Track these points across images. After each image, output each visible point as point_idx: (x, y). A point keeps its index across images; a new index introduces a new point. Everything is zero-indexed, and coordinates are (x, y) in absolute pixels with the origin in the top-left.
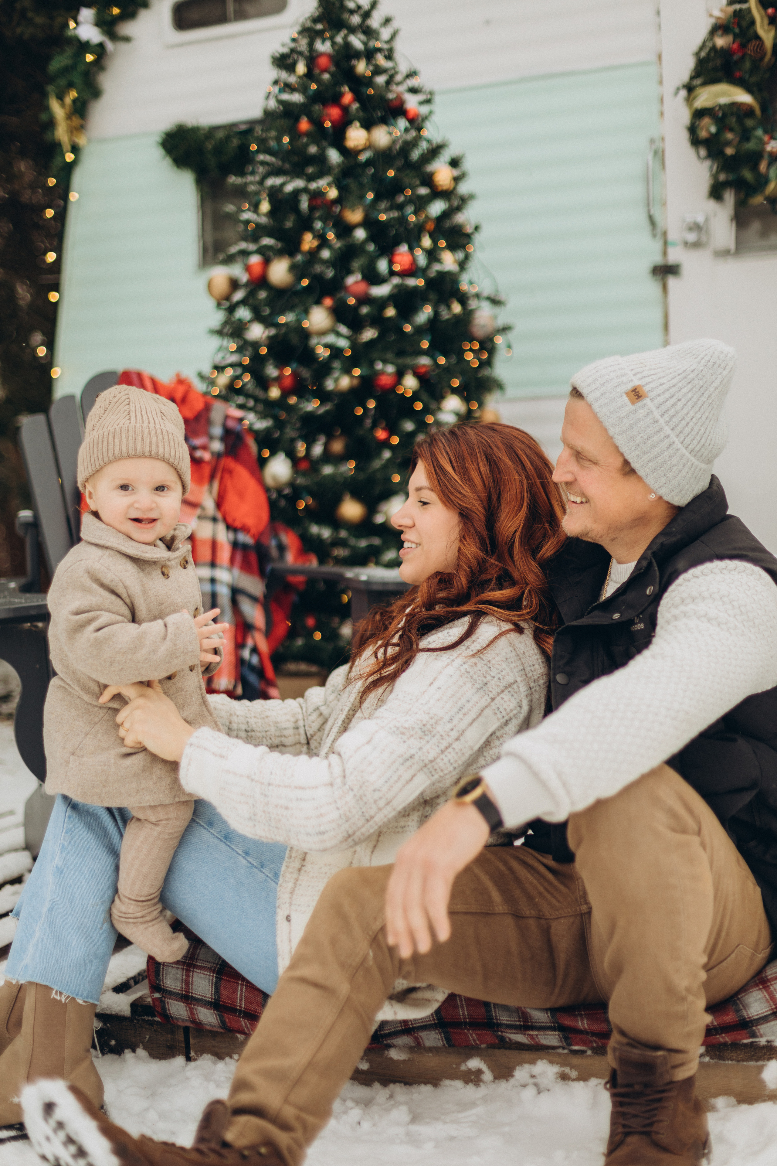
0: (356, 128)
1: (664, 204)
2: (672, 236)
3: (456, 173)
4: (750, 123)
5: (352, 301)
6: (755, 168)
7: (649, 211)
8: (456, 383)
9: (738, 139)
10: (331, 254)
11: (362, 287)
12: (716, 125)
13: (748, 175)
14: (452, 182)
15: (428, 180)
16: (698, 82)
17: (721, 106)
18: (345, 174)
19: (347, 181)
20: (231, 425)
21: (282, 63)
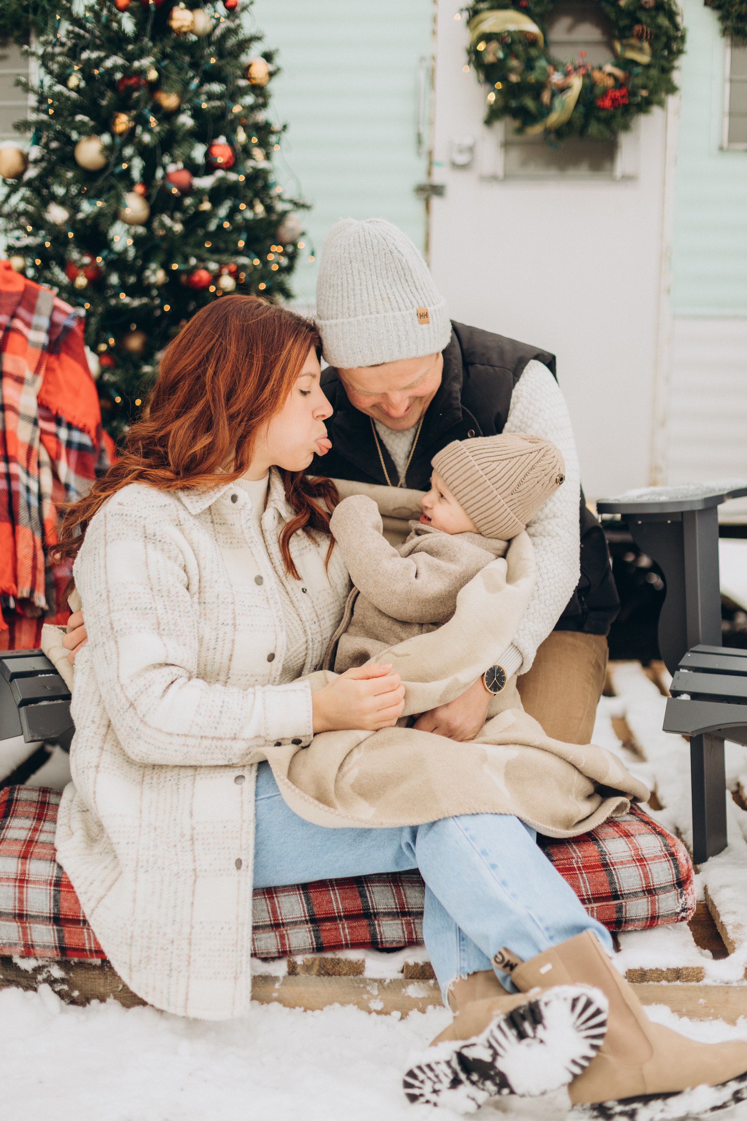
0: (182, 9)
1: (431, 123)
2: (439, 156)
3: (271, 68)
4: (534, 52)
5: (175, 191)
6: (537, 96)
7: (419, 129)
8: (262, 286)
9: (522, 68)
10: (152, 138)
11: (185, 177)
12: (503, 51)
13: (530, 103)
14: (267, 76)
15: (246, 72)
16: (482, 6)
17: (509, 33)
18: (165, 56)
19: (165, 63)
20: (59, 318)
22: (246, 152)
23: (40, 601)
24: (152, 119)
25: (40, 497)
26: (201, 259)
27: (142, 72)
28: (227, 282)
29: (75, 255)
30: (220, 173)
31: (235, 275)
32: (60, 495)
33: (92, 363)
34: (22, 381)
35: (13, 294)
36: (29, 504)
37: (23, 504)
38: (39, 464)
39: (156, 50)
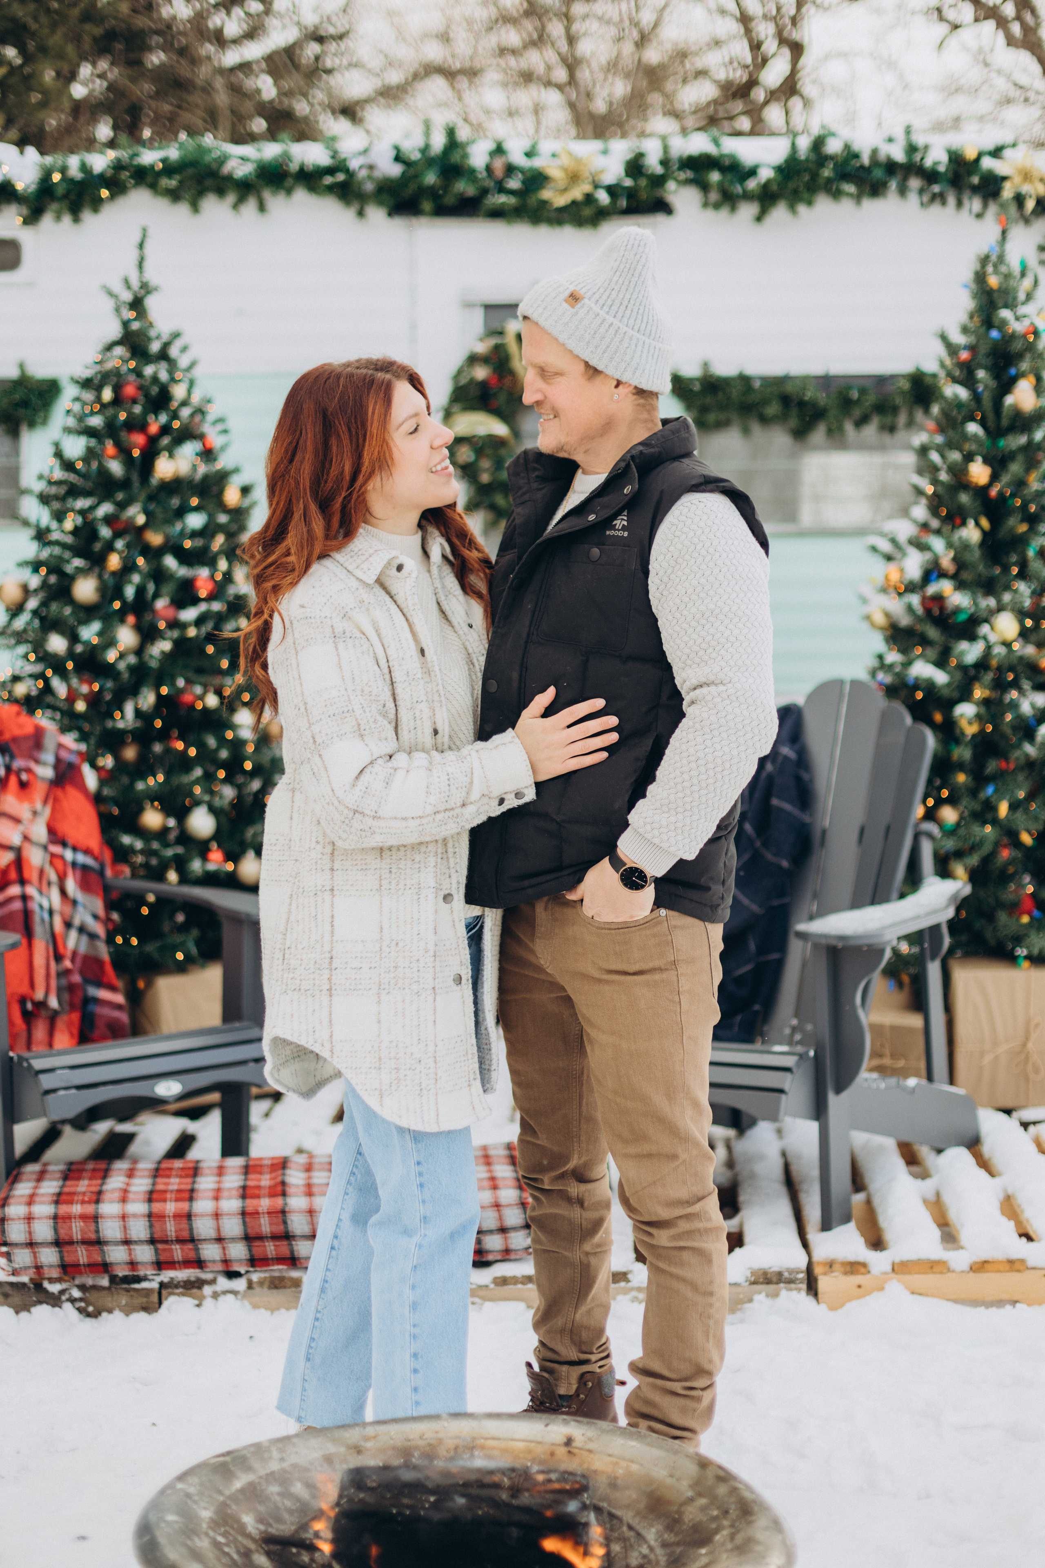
0: (164, 458)
4: (503, 451)
5: (161, 624)
8: (247, 697)
9: (492, 467)
10: (140, 578)
11: (170, 613)
12: (474, 453)
13: (501, 501)
16: (456, 408)
17: (479, 437)
18: (151, 498)
19: (152, 506)
20: (64, 754)
21: (86, 384)
22: (228, 577)
23: (53, 1003)
24: (141, 561)
25: (51, 912)
26: (189, 682)
27: (131, 521)
28: (212, 701)
29: (75, 682)
30: (203, 607)
31: (219, 693)
32: (68, 909)
33: (91, 780)
34: (35, 813)
35: (26, 737)
36: (43, 920)
37: (37, 919)
38: (49, 884)
39: (143, 496)
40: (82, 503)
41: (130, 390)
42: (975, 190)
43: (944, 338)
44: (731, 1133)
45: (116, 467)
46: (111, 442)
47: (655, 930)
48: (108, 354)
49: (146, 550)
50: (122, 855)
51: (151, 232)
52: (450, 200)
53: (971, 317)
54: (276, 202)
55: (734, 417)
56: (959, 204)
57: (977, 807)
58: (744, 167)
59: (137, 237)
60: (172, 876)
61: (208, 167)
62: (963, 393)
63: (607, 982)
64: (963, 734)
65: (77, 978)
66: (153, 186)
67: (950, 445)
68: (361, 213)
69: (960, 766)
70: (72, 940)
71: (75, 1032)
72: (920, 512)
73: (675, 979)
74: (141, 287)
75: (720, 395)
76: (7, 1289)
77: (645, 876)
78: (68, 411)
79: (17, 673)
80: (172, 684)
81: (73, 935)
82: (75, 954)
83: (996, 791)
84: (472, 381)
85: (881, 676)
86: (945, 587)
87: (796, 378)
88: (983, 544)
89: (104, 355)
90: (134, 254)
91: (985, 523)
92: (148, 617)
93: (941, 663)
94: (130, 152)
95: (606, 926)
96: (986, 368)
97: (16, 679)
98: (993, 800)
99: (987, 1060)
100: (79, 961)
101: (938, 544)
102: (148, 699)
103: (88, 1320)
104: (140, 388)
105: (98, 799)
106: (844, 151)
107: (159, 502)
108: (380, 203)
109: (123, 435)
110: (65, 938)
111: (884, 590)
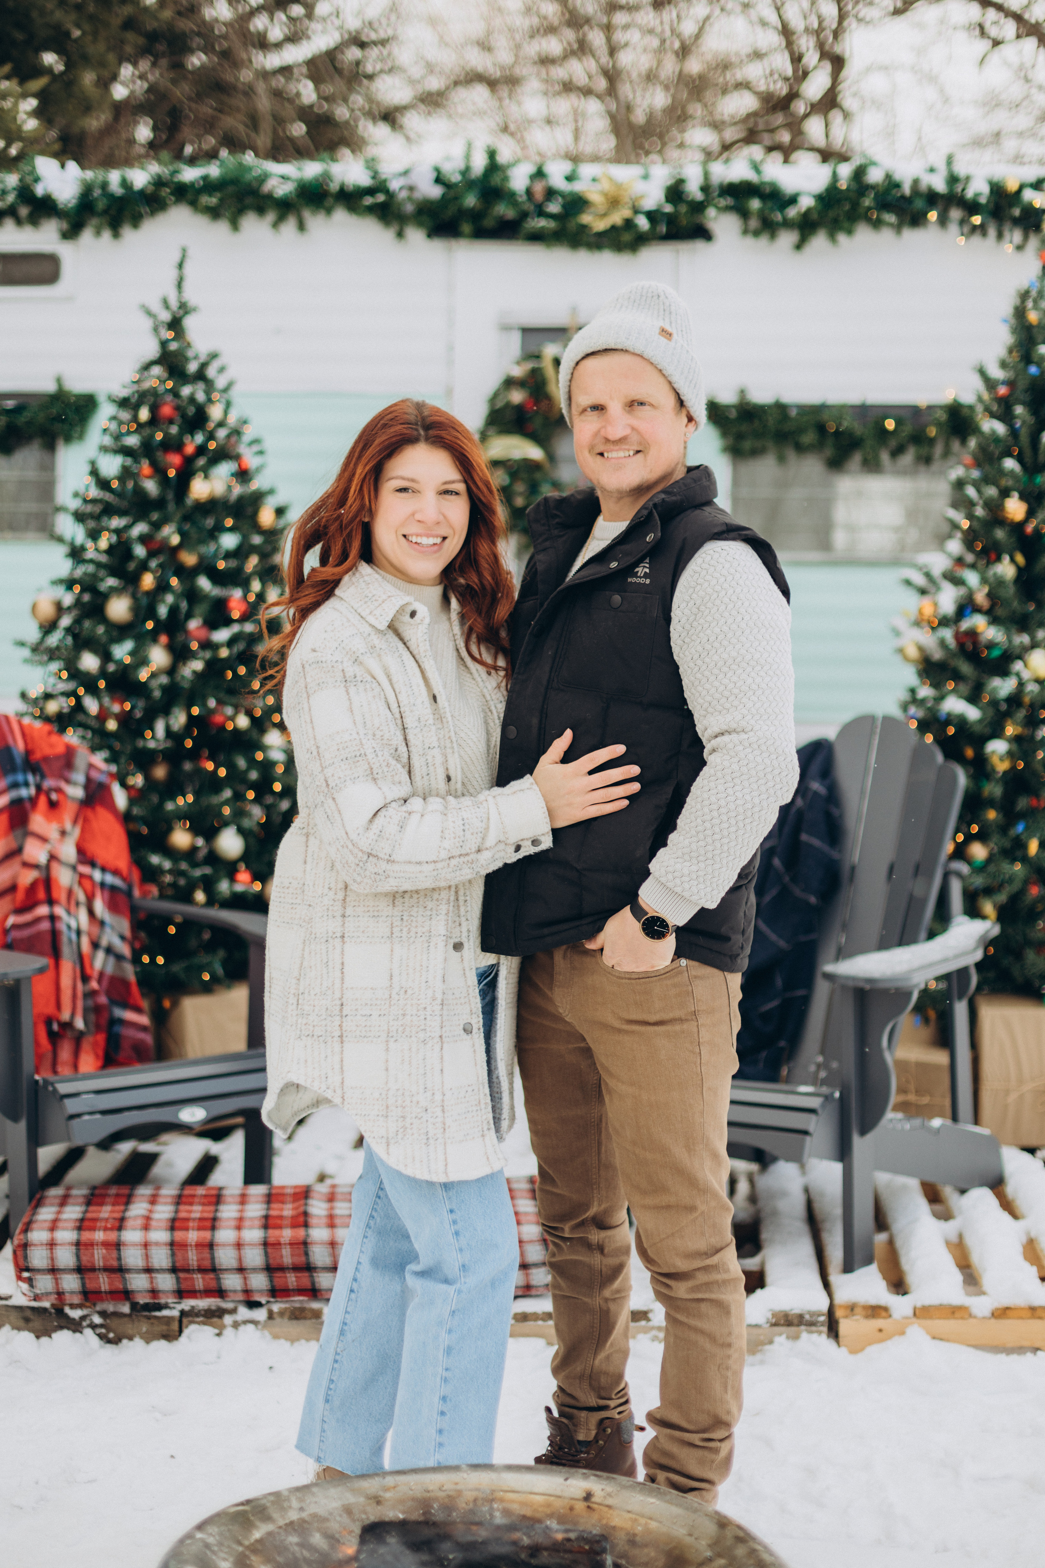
0: (198, 477)
4: (538, 477)
11: (203, 633)
12: (509, 477)
16: (492, 431)
17: (515, 460)
18: (186, 518)
19: (187, 527)
20: (94, 775)
21: (123, 403)
22: (261, 598)
23: (80, 1024)
24: (174, 582)
25: (79, 933)
26: (220, 702)
27: (165, 541)
28: (243, 722)
29: (106, 700)
30: (235, 628)
31: (249, 713)
32: (95, 930)
33: (120, 799)
34: (63, 833)
35: (57, 757)
36: (70, 941)
37: (64, 939)
38: (78, 904)
39: (178, 516)
40: (116, 522)
41: (166, 411)
42: (1015, 222)
43: (982, 372)
44: (754, 1167)
45: (151, 486)
46: (148, 462)
47: (676, 980)
48: (146, 373)
49: (181, 571)
50: (150, 874)
51: (190, 253)
52: (488, 223)
53: (1010, 351)
54: (316, 222)
55: (770, 444)
56: (1000, 236)
57: (1007, 844)
58: (784, 195)
59: (176, 257)
60: (200, 896)
61: (249, 185)
62: (1000, 428)
63: (626, 1032)
64: (994, 770)
65: (103, 999)
66: (193, 204)
67: (987, 480)
68: (400, 235)
69: (990, 803)
70: (99, 960)
71: (101, 1053)
72: (955, 546)
73: (695, 1029)
74: (180, 307)
75: (757, 423)
76: (29, 1313)
77: (667, 925)
78: (105, 430)
79: (49, 690)
80: (203, 705)
81: (100, 956)
82: (101, 974)
83: (1027, 828)
84: (508, 405)
85: (913, 710)
86: (979, 622)
87: (833, 407)
88: (1018, 580)
89: (142, 374)
90: (173, 274)
91: (1020, 559)
92: (180, 638)
93: (973, 698)
94: (171, 168)
95: (627, 976)
96: (1023, 403)
97: (48, 696)
98: (1023, 837)
99: (1012, 1098)
100: (105, 983)
101: (972, 578)
102: (179, 719)
103: (108, 1345)
104: (177, 408)
105: (127, 818)
106: (884, 181)
107: (194, 523)
108: (420, 224)
109: (159, 454)
110: (92, 958)
111: (917, 623)
